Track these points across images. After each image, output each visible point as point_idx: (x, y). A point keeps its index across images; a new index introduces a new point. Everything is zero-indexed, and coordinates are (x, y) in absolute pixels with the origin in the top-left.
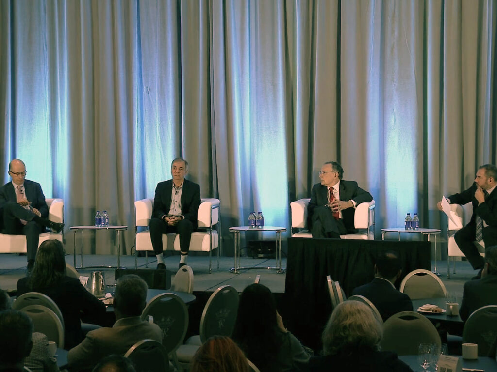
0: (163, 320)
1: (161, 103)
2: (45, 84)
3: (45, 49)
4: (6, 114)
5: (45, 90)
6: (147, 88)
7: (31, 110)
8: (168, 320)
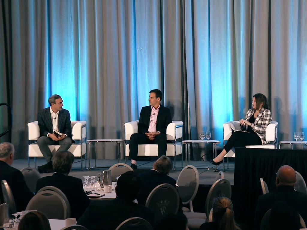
0: (162, 202)
1: (149, 57)
2: (71, 44)
3: (71, 20)
4: (45, 64)
5: (71, 47)
6: (140, 47)
7: (62, 62)
8: (165, 202)
